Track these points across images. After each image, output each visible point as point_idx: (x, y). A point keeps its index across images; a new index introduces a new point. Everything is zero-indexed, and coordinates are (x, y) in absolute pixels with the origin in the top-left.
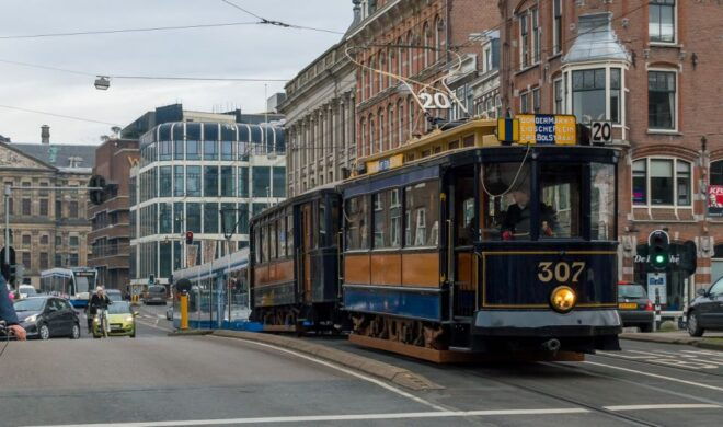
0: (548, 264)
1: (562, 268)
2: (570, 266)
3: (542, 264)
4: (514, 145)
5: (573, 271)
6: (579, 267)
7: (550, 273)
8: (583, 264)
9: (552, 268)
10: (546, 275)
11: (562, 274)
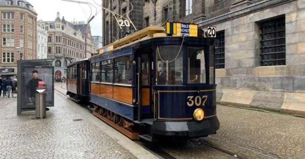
0: (192, 97)
1: (198, 99)
2: (201, 98)
3: (189, 97)
4: (174, 36)
5: (203, 100)
6: (205, 98)
7: (193, 101)
8: (206, 96)
9: (193, 99)
10: (190, 103)
11: (198, 102)
